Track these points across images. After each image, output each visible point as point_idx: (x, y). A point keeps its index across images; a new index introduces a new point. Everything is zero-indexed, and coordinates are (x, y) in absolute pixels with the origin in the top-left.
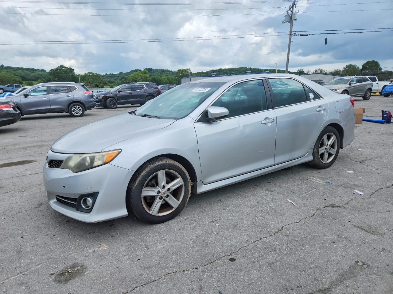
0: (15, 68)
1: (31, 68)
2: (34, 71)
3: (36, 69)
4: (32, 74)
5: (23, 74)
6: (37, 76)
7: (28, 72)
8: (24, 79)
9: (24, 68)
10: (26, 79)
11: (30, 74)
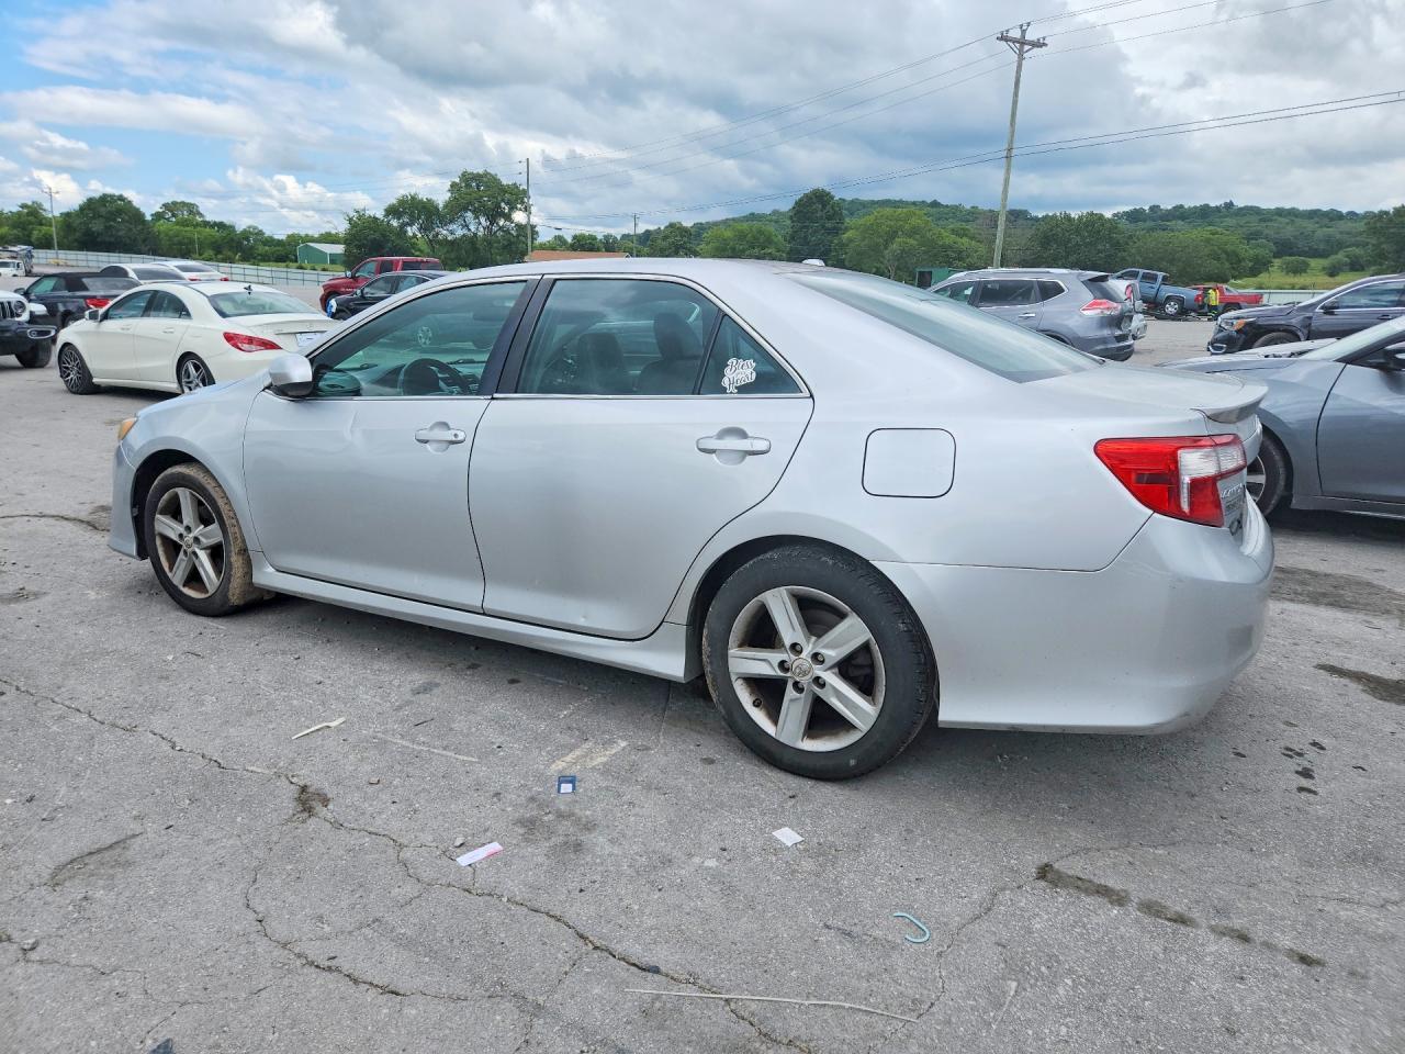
0: (1269, 211)
1: (1325, 208)
2: (1332, 220)
3: (1344, 211)
4: (1321, 233)
5: (1289, 232)
6: (1338, 236)
7: (1309, 225)
8: (1284, 249)
9: (1301, 209)
10: (1295, 249)
11: (1313, 232)
